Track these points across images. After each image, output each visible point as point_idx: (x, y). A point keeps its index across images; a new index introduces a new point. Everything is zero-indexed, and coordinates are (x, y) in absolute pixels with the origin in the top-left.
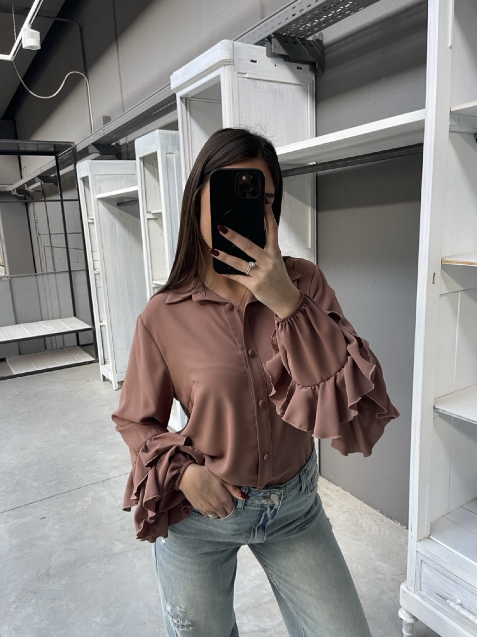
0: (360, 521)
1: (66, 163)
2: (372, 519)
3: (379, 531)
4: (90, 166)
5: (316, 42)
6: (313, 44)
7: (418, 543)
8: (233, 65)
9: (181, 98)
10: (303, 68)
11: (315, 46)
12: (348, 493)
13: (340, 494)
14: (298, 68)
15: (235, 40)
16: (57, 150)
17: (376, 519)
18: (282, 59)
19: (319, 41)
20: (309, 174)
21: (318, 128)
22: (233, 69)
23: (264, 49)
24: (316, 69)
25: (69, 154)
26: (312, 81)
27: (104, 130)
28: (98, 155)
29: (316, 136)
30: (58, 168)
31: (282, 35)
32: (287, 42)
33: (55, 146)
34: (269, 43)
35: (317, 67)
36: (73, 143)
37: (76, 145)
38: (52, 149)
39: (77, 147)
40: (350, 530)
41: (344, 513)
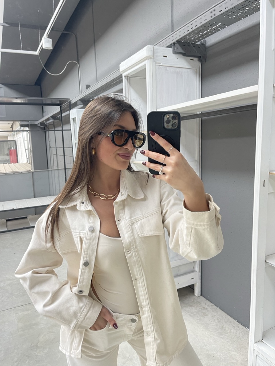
0: (225, 326)
1: (66, 110)
2: (232, 325)
3: (236, 333)
4: (77, 112)
5: (202, 45)
6: (199, 46)
7: (255, 344)
8: (154, 59)
9: (125, 76)
10: (194, 60)
11: (201, 48)
13: (213, 308)
14: (191, 60)
15: (155, 46)
16: (61, 103)
17: (234, 325)
18: (182, 55)
19: (203, 45)
20: (197, 119)
21: (202, 93)
22: (153, 61)
23: (171, 49)
24: (201, 60)
25: (67, 105)
26: (199, 67)
27: (85, 92)
28: (82, 106)
29: (201, 98)
30: (61, 112)
31: (181, 42)
32: (184, 45)
33: (60, 101)
34: (174, 46)
35: (202, 59)
36: (69, 99)
37: (71, 100)
38: (59, 102)
39: (72, 101)
40: (218, 331)
41: (215, 320)
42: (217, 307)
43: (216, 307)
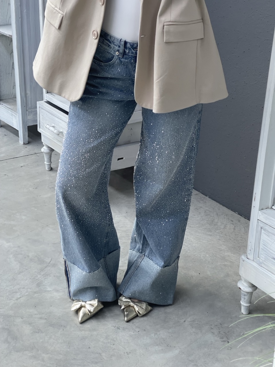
0: (216, 221)
2: (229, 219)
3: (234, 229)
7: (259, 212)
12: (207, 198)
13: (199, 197)
17: (233, 220)
40: (203, 227)
41: (200, 213)
42: (206, 196)
43: (204, 196)
